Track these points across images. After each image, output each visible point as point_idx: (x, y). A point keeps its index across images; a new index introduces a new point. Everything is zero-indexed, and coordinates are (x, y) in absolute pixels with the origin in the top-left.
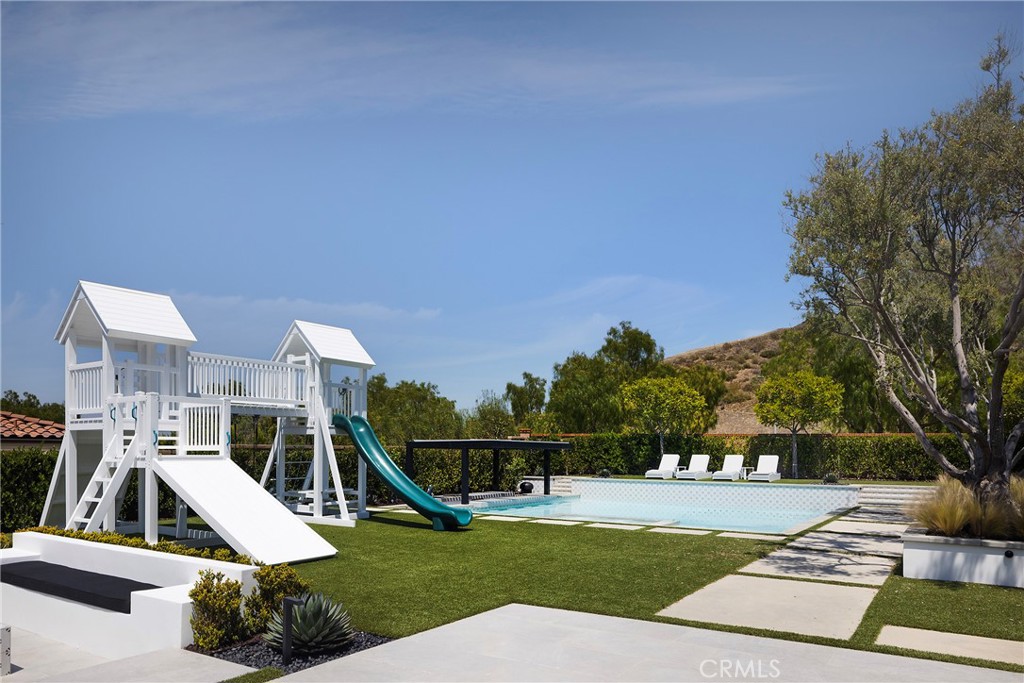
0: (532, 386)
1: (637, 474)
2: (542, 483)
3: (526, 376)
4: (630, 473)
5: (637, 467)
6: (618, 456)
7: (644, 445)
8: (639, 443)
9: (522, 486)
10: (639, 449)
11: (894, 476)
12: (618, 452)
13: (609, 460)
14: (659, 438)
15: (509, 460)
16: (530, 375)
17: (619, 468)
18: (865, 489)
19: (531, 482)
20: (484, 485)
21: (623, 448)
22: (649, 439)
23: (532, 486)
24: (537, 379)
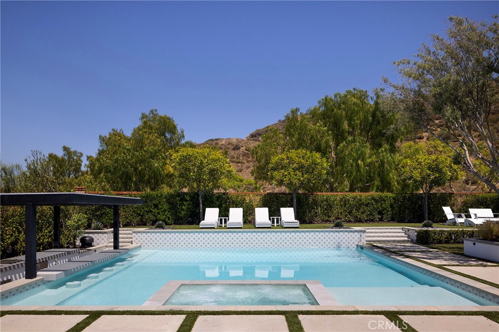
0: (70, 157)
1: (181, 224)
2: (112, 235)
3: (65, 149)
4: (175, 224)
5: (181, 218)
6: (165, 210)
7: (186, 201)
8: (181, 200)
9: (83, 240)
10: (182, 204)
11: (352, 220)
12: (166, 206)
13: (159, 213)
14: (198, 195)
15: (67, 216)
16: (69, 149)
17: (167, 219)
18: (368, 231)
19: (91, 235)
20: (42, 243)
21: (169, 203)
22: (190, 196)
23: (92, 240)
24: (75, 152)
